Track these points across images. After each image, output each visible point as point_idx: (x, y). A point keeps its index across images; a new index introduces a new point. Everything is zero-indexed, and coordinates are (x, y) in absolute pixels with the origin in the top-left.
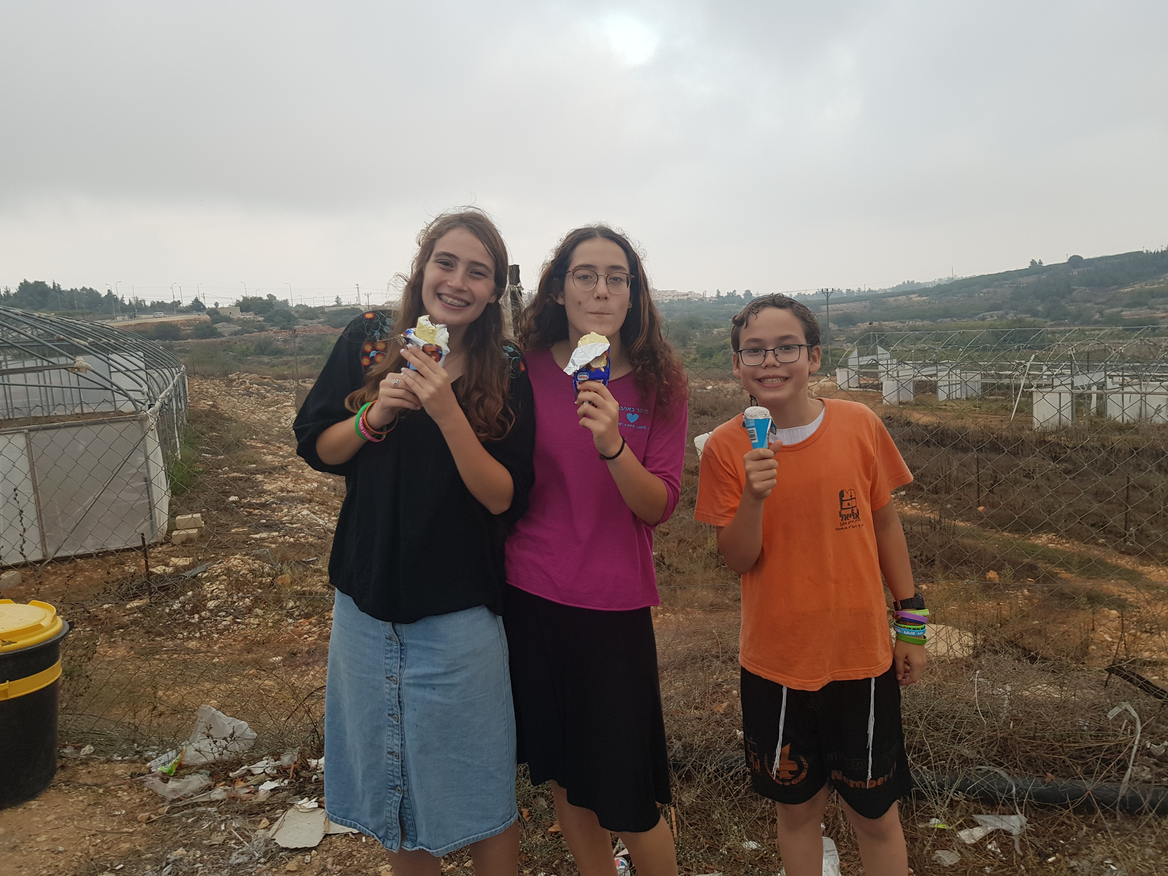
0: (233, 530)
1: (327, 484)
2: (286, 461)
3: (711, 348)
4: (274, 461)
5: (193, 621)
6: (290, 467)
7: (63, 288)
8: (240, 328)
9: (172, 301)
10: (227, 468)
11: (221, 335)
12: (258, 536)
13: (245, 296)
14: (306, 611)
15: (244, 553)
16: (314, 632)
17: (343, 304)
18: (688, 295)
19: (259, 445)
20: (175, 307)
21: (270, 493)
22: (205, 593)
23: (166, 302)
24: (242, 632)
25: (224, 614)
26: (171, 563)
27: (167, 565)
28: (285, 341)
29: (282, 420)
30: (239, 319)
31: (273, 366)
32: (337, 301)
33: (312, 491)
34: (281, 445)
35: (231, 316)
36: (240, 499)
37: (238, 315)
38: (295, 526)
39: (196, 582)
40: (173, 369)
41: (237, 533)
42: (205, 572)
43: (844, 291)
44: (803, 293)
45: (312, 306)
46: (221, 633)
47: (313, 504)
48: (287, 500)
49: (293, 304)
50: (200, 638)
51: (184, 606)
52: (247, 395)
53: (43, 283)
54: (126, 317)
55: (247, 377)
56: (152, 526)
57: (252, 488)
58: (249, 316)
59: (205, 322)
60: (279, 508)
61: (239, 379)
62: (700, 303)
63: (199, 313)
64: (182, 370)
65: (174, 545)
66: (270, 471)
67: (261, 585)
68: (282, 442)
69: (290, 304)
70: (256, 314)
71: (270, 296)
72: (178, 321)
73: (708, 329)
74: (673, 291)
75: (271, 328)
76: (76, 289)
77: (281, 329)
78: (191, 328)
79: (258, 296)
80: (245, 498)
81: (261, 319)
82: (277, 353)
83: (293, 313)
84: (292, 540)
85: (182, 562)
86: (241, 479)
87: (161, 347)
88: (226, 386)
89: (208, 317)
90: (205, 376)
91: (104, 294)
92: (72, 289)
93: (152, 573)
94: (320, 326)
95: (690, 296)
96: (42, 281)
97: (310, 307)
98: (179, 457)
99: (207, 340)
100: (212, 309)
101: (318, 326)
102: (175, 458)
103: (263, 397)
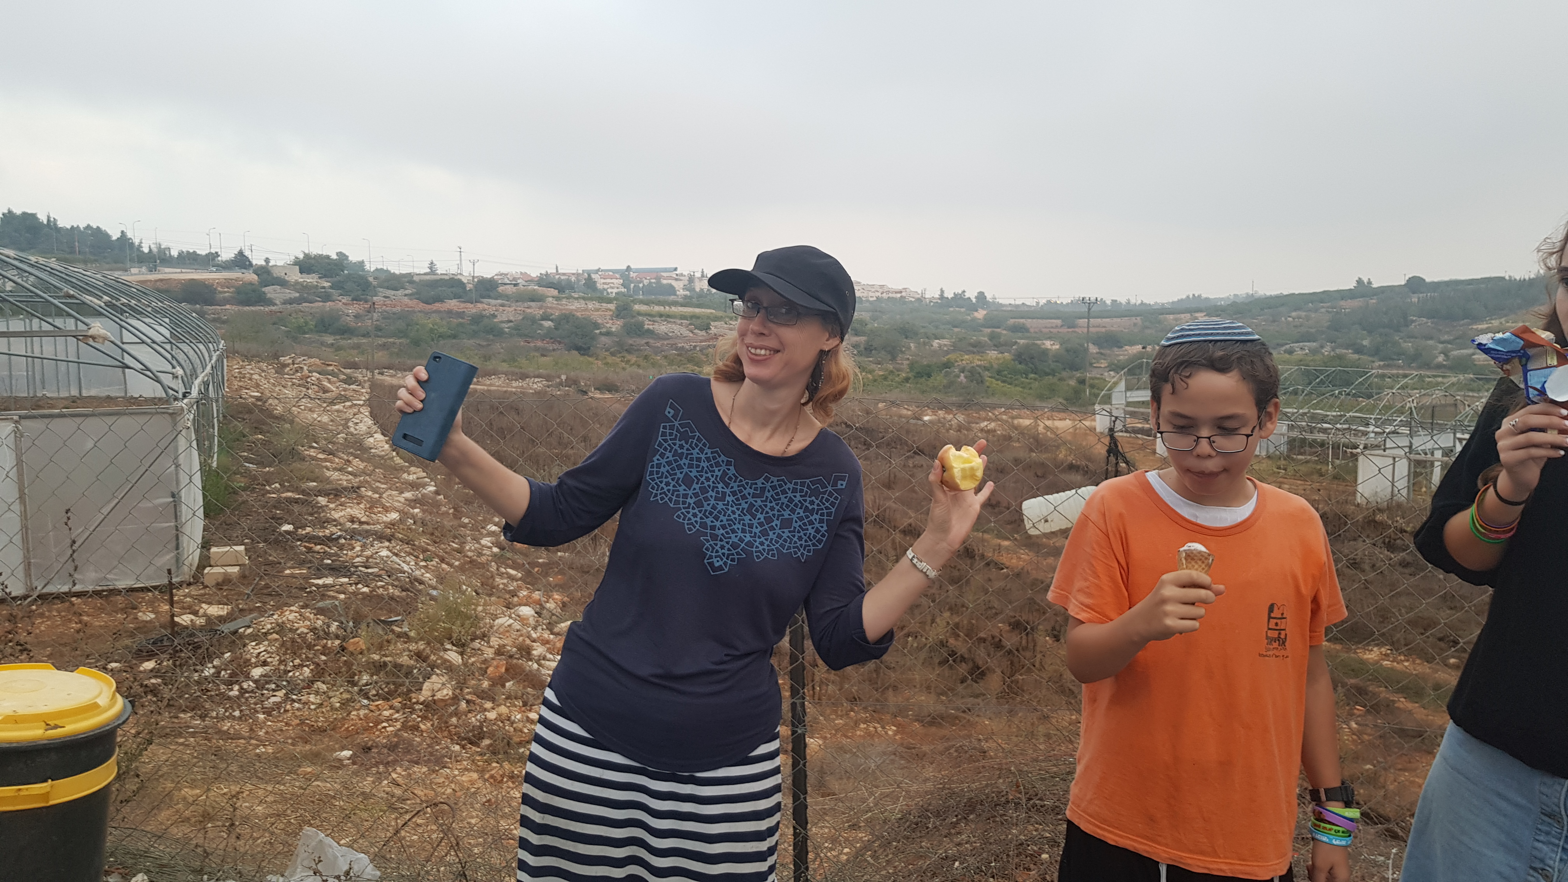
0: (288, 572)
1: (413, 517)
2: (357, 480)
3: (929, 366)
4: (341, 480)
5: (231, 693)
6: (363, 489)
7: (61, 224)
8: (297, 295)
9: (207, 252)
10: (277, 485)
11: (270, 302)
12: (320, 582)
13: (307, 252)
14: (386, 690)
15: (301, 604)
16: (397, 720)
17: (439, 272)
18: (901, 292)
19: (321, 456)
20: (210, 260)
21: (336, 522)
22: (248, 656)
23: (199, 252)
24: (298, 713)
25: (273, 686)
26: (201, 611)
27: (195, 613)
28: (357, 316)
29: (350, 424)
30: (297, 283)
31: (339, 349)
32: (431, 268)
33: (393, 525)
34: (351, 458)
35: (286, 278)
36: (296, 528)
37: (295, 276)
38: (370, 571)
39: (236, 640)
40: (210, 345)
41: (292, 576)
42: (249, 627)
43: (1109, 302)
44: (1053, 300)
45: (397, 272)
46: (268, 712)
47: (393, 543)
48: (360, 534)
49: (371, 267)
50: (240, 718)
51: (219, 673)
52: (305, 387)
53: (33, 216)
54: (144, 269)
55: (305, 363)
56: (178, 560)
57: (311, 515)
58: (311, 279)
59: (251, 284)
60: (349, 544)
61: (293, 364)
62: (917, 305)
63: (244, 271)
64: (221, 346)
65: (206, 587)
66: (336, 493)
67: (325, 651)
68: (351, 453)
69: (367, 267)
70: (320, 278)
71: (340, 254)
72: (214, 279)
73: (927, 340)
74: (882, 286)
75: (340, 298)
76: (78, 226)
77: (353, 300)
78: (232, 290)
79: (325, 254)
80: (303, 527)
81: (327, 284)
82: (345, 331)
83: (371, 279)
84: (366, 590)
85: (215, 610)
86: (296, 501)
87: (194, 315)
88: (277, 372)
89: (256, 277)
90: (248, 357)
91: (115, 235)
92: (72, 226)
93: (178, 624)
94: (406, 300)
95: (904, 294)
96: (34, 212)
97: (394, 273)
98: (215, 465)
99: (253, 308)
100: (262, 267)
101: (401, 300)
102: (210, 467)
103: (326, 391)
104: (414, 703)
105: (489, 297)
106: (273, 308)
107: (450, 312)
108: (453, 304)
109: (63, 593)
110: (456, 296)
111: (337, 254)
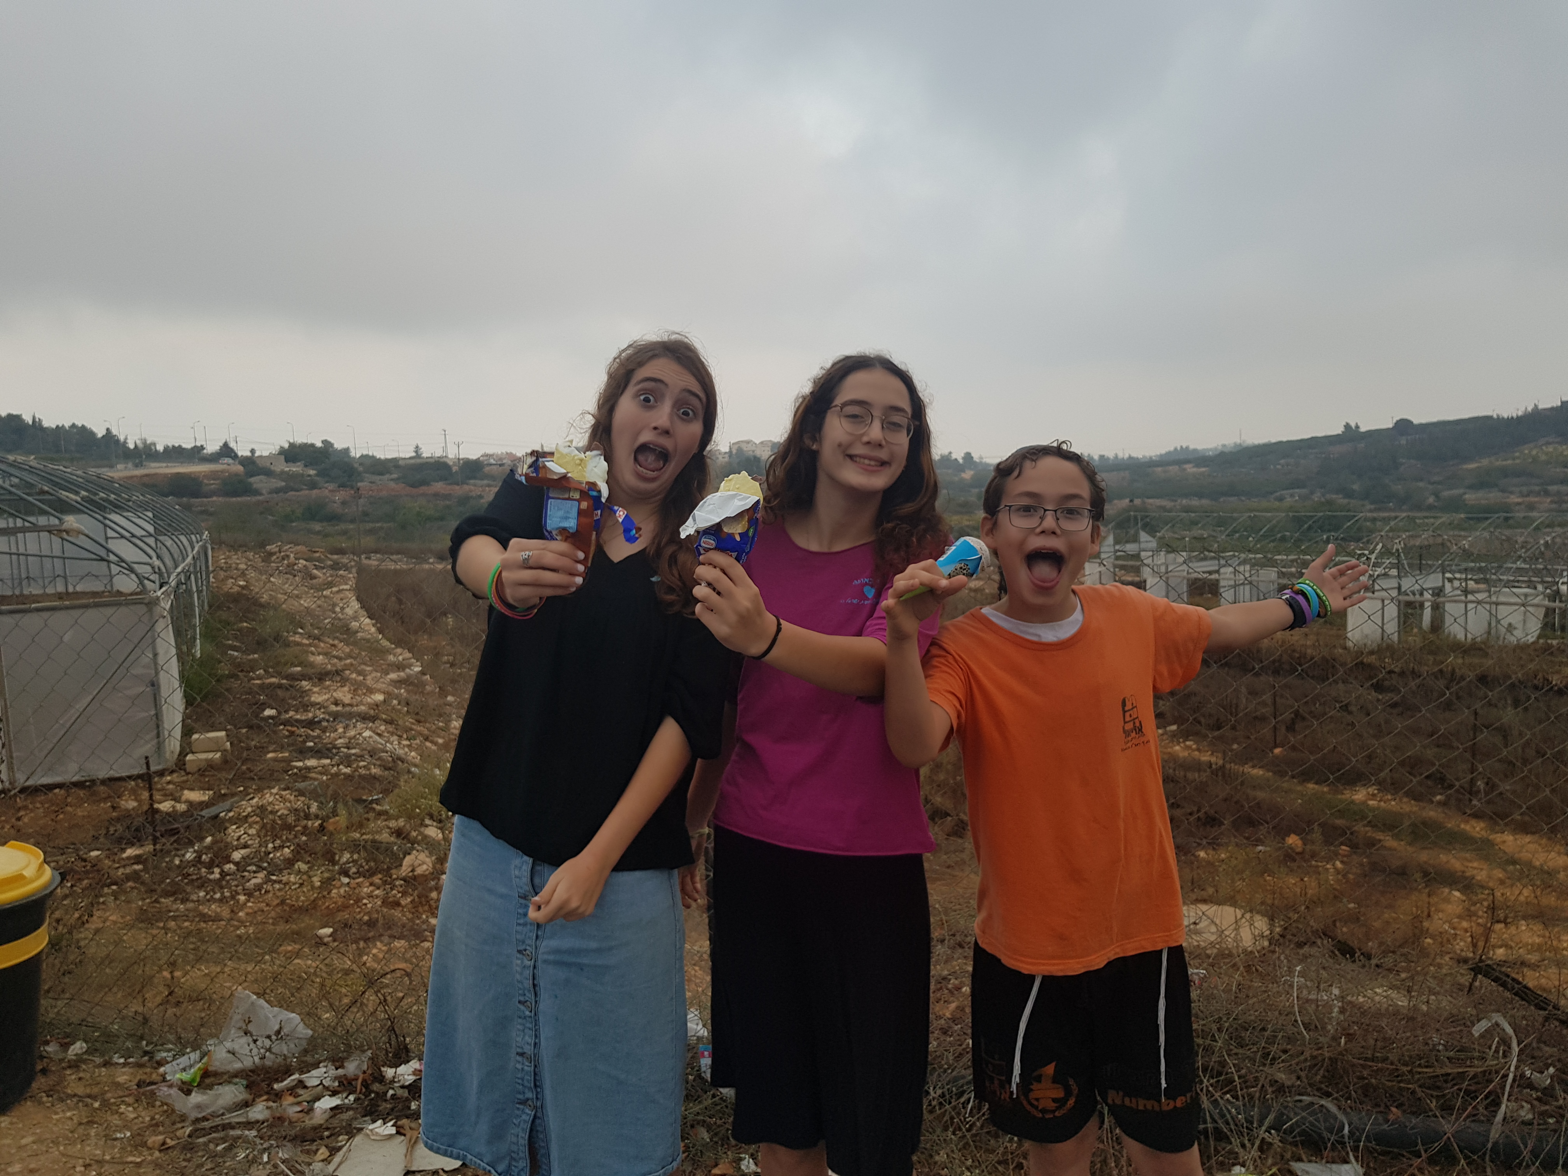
0: (270, 755)
1: (397, 697)
2: (342, 663)
4: (325, 664)
5: (212, 877)
6: (347, 672)
7: (46, 424)
8: (283, 484)
9: (193, 445)
10: (262, 671)
11: (257, 492)
12: (302, 764)
13: (292, 441)
14: (367, 867)
15: (283, 786)
16: (377, 897)
17: (425, 455)
19: (306, 641)
20: (196, 454)
21: (320, 706)
22: (229, 840)
23: (184, 446)
24: (279, 894)
25: (254, 868)
26: (184, 798)
27: (177, 800)
28: (344, 503)
29: (337, 609)
30: (283, 472)
31: (326, 536)
32: (416, 452)
33: (377, 705)
34: (336, 642)
35: (272, 468)
36: (279, 713)
37: (282, 466)
38: (353, 751)
39: (218, 824)
40: (193, 537)
41: (275, 760)
42: (230, 811)
45: (382, 457)
46: (249, 894)
47: (377, 723)
48: (343, 716)
49: (356, 453)
50: (221, 900)
51: (200, 857)
52: (291, 574)
53: (18, 418)
54: (130, 465)
55: (291, 551)
56: (160, 747)
57: (294, 698)
58: (296, 468)
59: (236, 475)
60: (332, 727)
61: (280, 552)
63: (229, 462)
64: (204, 537)
65: (188, 774)
66: (321, 677)
67: (305, 831)
68: (337, 638)
69: (353, 454)
70: (306, 466)
71: (325, 442)
72: (200, 472)
75: (326, 485)
76: (63, 426)
77: (339, 486)
78: (218, 482)
79: (309, 442)
80: (286, 712)
81: (312, 472)
82: (333, 518)
83: (356, 465)
84: (347, 770)
85: (198, 796)
86: (280, 686)
87: (177, 507)
88: (263, 561)
89: (241, 468)
90: (234, 547)
91: (100, 433)
93: (157, 811)
94: (392, 484)
96: (18, 413)
97: (380, 459)
98: (198, 655)
99: (239, 499)
100: (247, 458)
101: (389, 484)
102: (193, 656)
103: (313, 577)
104: (395, 879)
105: (475, 478)
106: (260, 498)
107: (436, 495)
108: (439, 487)
109: (43, 786)
110: (442, 479)
111: (323, 442)
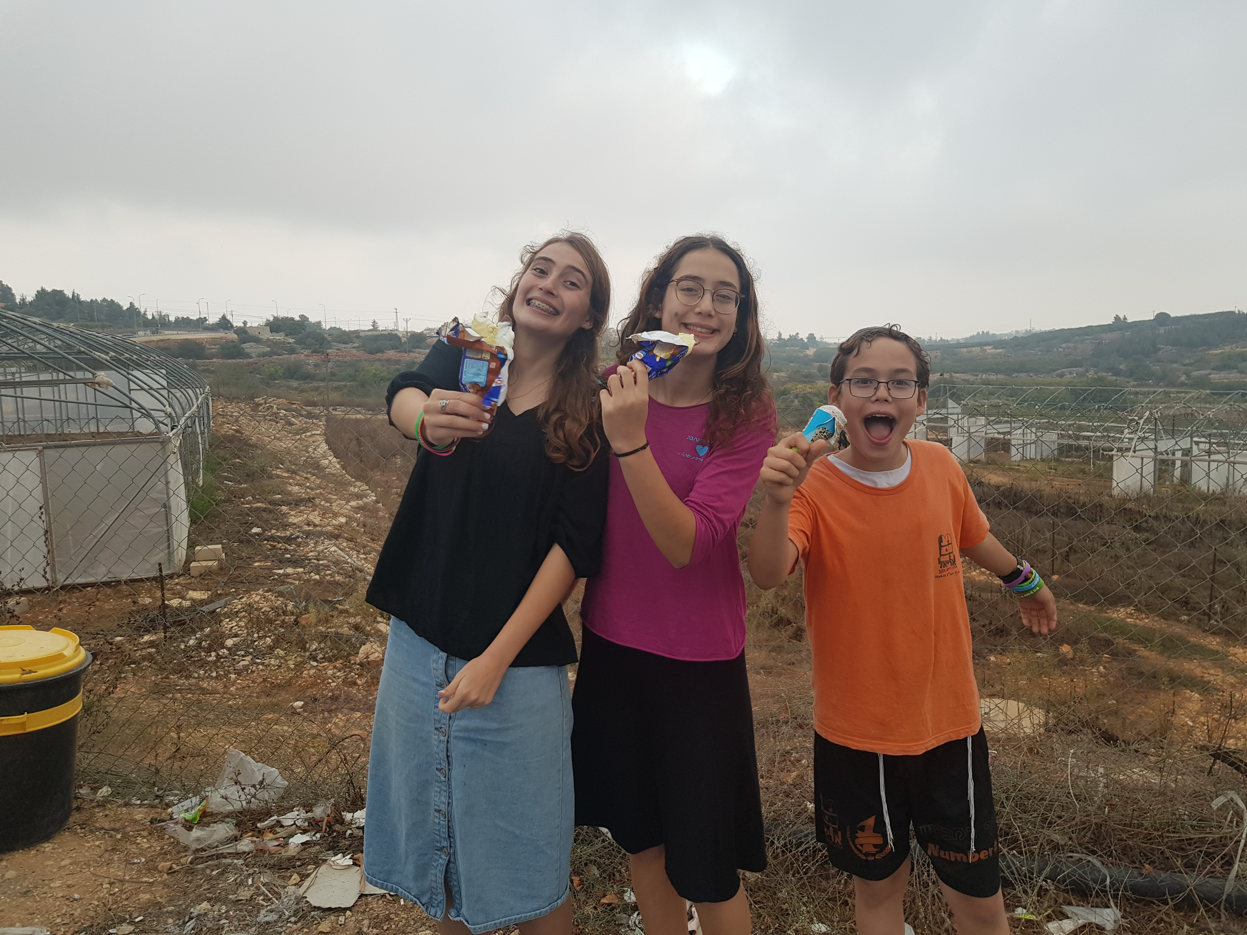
0: (257, 564)
1: (356, 520)
2: (313, 493)
4: (300, 493)
5: (210, 659)
6: (318, 500)
7: (83, 298)
8: (269, 349)
9: (198, 317)
11: (248, 356)
12: (281, 571)
13: (276, 315)
14: (331, 654)
15: (266, 589)
16: (339, 677)
17: (380, 328)
19: (285, 475)
20: (200, 324)
21: (296, 526)
22: (224, 629)
23: (191, 318)
24: (262, 674)
25: (243, 653)
26: (188, 597)
27: (183, 598)
28: (316, 365)
29: (310, 449)
30: (268, 340)
31: (302, 391)
32: (373, 326)
33: (340, 526)
34: (309, 476)
35: (260, 336)
36: (264, 531)
37: (267, 335)
38: (321, 562)
39: (215, 618)
40: (197, 390)
41: (261, 567)
42: (225, 607)
45: (347, 330)
46: (239, 673)
47: (341, 540)
48: (314, 534)
49: (326, 326)
50: (217, 677)
51: (201, 643)
52: (274, 421)
53: (61, 292)
54: (148, 332)
55: (274, 402)
56: (170, 556)
57: (276, 520)
58: (279, 337)
59: (232, 342)
60: (305, 542)
61: (266, 404)
63: (226, 331)
64: (206, 390)
65: (192, 577)
66: (297, 503)
67: (283, 624)
68: (310, 472)
69: (323, 326)
70: (286, 335)
71: (302, 316)
72: (203, 339)
75: (302, 351)
76: (96, 300)
77: (313, 352)
78: (217, 347)
79: (289, 316)
80: (269, 530)
81: (291, 341)
82: (307, 377)
83: (326, 336)
84: (317, 577)
85: (199, 595)
86: (265, 510)
87: (185, 366)
88: (252, 410)
89: (236, 336)
90: (230, 399)
92: (92, 300)
93: (167, 606)
94: (354, 351)
96: (61, 289)
97: (345, 331)
98: (201, 483)
99: (234, 361)
100: (240, 328)
101: (351, 351)
102: (197, 485)
103: (291, 424)
104: (353, 664)
105: (420, 347)
106: (251, 360)
107: (388, 360)
108: (391, 354)
109: (79, 584)
110: (394, 348)
111: (300, 316)
